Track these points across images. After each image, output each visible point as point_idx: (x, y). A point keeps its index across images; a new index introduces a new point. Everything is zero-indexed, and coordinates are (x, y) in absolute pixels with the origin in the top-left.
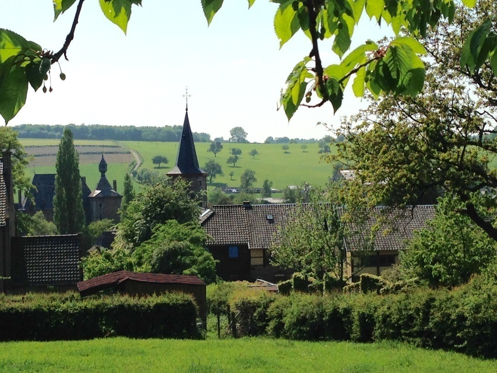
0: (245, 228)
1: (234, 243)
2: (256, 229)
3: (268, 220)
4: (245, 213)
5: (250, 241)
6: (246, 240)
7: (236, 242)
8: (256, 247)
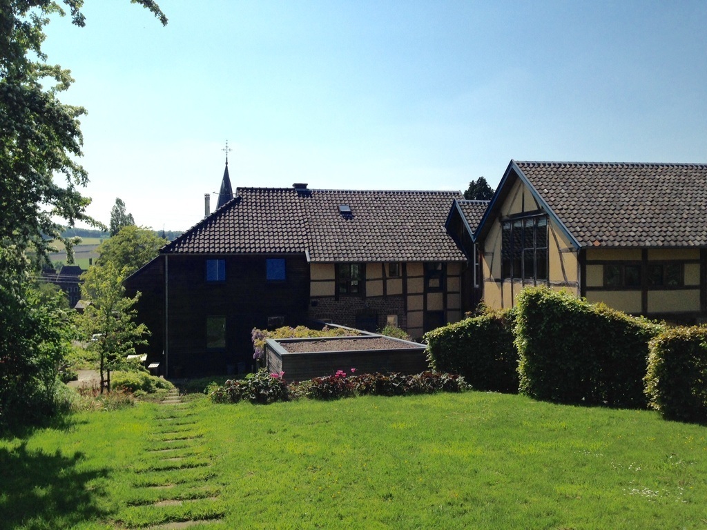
0: (298, 226)
1: (278, 250)
2: (321, 227)
3: (342, 213)
4: (297, 201)
5: (309, 247)
6: (302, 246)
7: (281, 248)
8: (323, 259)
